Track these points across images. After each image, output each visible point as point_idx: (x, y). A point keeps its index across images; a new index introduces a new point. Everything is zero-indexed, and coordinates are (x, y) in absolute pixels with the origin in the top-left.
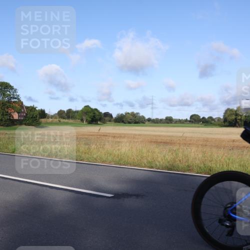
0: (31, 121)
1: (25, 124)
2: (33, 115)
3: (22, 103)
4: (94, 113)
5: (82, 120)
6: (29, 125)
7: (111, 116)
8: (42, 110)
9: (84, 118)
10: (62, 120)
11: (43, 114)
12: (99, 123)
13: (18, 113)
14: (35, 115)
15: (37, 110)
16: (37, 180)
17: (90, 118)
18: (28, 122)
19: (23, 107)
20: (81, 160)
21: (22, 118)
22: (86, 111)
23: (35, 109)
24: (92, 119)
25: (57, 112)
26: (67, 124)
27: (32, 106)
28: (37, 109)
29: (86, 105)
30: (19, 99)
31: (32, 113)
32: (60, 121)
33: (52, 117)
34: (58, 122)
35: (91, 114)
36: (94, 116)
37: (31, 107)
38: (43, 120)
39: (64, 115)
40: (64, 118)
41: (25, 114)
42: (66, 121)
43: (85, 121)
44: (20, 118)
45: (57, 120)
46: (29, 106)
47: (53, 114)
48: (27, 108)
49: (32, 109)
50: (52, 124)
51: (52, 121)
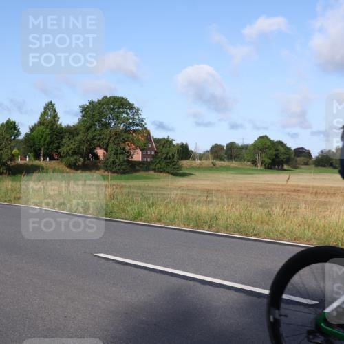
0: (163, 164)
1: (154, 170)
2: (168, 153)
3: (148, 132)
4: (277, 150)
5: (254, 163)
6: (161, 172)
7: (308, 154)
8: (182, 144)
9: (258, 158)
10: (218, 163)
11: (184, 152)
12: (285, 167)
13: (142, 150)
14: (170, 154)
15: (174, 146)
16: (178, 269)
17: (269, 158)
18: (158, 165)
19: (150, 140)
20: (255, 235)
21: (149, 160)
22: (261, 147)
23: (171, 142)
24: (273, 160)
25: (209, 149)
26: (227, 169)
27: (166, 137)
28: (174, 143)
29: (262, 135)
30: (142, 126)
31: (165, 150)
32: (214, 164)
33: (201, 157)
34: (212, 165)
35: (272, 152)
36: (276, 155)
37: (164, 139)
38: (184, 163)
39: (222, 153)
40: (221, 159)
41: (153, 153)
42: (226, 163)
43: (259, 165)
44: (145, 160)
45: (208, 163)
46: (160, 137)
47: (202, 152)
48: (157, 141)
49: (166, 143)
50: (200, 168)
51: (200, 164)
